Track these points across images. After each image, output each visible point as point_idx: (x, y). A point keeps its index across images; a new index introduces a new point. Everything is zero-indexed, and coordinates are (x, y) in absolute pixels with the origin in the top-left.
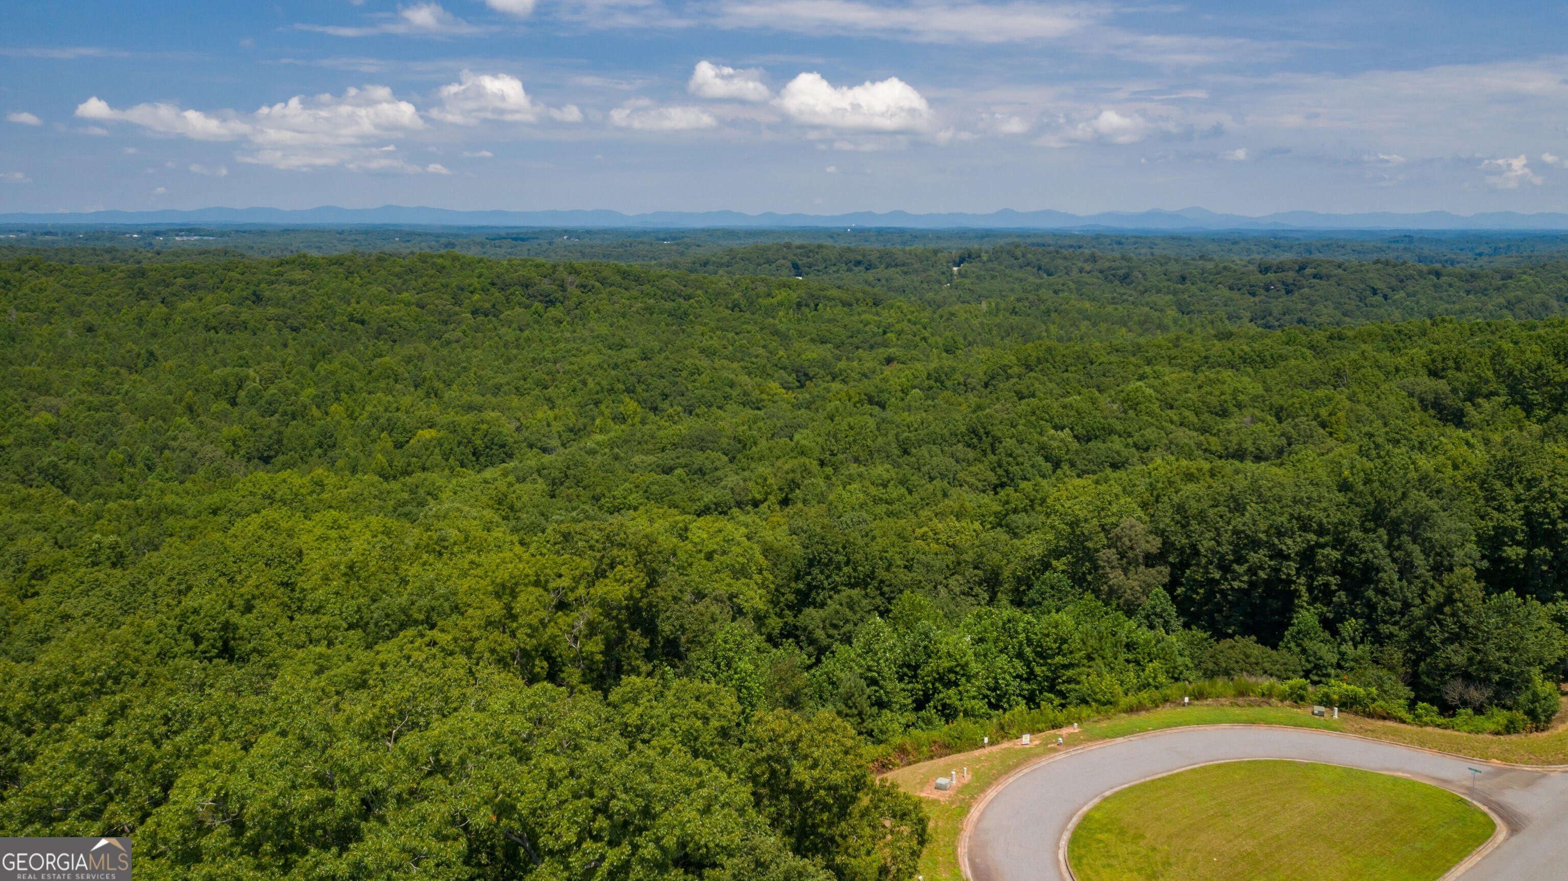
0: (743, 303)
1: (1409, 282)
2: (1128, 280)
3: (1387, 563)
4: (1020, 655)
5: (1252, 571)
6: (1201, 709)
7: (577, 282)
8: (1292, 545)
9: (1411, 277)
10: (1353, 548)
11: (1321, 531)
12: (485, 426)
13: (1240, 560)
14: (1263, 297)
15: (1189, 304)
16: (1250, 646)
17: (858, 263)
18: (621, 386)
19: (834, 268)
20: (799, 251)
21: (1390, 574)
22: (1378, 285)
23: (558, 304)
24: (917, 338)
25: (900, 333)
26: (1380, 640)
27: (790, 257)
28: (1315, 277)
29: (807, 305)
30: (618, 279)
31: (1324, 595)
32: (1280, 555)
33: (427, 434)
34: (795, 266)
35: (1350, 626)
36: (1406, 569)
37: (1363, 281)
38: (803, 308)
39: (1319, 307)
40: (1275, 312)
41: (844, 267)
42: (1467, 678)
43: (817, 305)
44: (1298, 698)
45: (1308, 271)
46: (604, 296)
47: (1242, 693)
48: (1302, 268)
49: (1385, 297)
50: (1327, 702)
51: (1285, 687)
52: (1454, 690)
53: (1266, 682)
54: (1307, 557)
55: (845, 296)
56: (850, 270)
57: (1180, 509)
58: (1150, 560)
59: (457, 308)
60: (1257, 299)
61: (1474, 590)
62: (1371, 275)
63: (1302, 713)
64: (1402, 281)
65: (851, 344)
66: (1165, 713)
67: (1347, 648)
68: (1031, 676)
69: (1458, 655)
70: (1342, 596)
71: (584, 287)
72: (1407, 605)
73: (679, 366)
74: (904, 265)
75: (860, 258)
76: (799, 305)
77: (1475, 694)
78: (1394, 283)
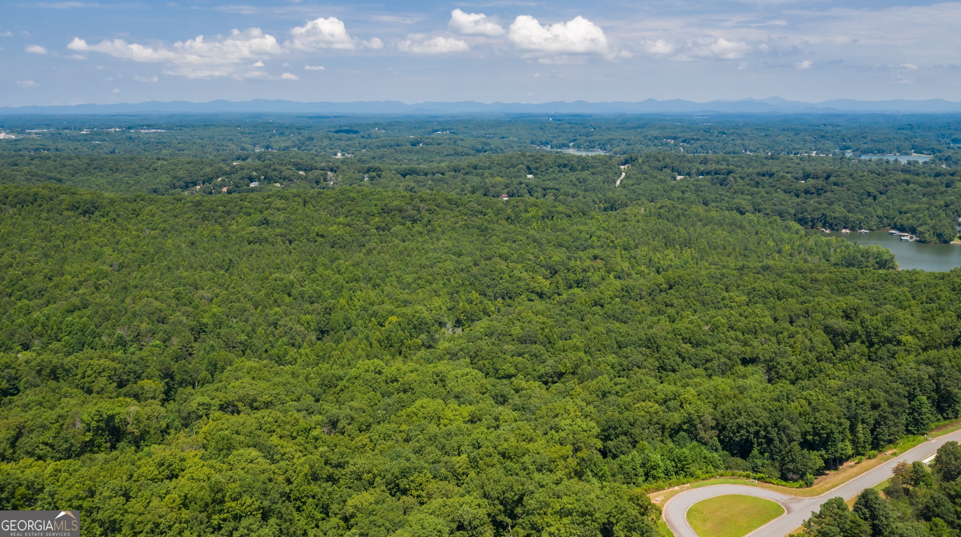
0: (513, 216)
1: (890, 187)
2: (725, 182)
3: (776, 439)
4: (674, 460)
5: (741, 436)
6: (722, 479)
7: (426, 208)
8: (752, 430)
9: (892, 184)
10: (768, 432)
11: (761, 427)
12: (418, 315)
13: (738, 432)
14: (803, 199)
15: (759, 204)
16: (739, 460)
17: (565, 166)
18: (467, 283)
19: (552, 170)
20: (530, 159)
21: (777, 442)
22: (871, 190)
23: (418, 222)
24: (609, 241)
25: (599, 237)
26: (773, 459)
27: (526, 163)
28: (835, 184)
29: (548, 218)
30: (446, 204)
31: (760, 444)
32: (748, 432)
33: (394, 319)
34: (529, 168)
35: (766, 454)
36: (781, 441)
37: (862, 187)
38: (546, 219)
39: (835, 206)
40: (809, 209)
41: (557, 169)
42: (794, 473)
43: (553, 217)
44: (748, 477)
45: (832, 179)
46: (441, 216)
47: (733, 475)
48: (828, 177)
49: (875, 198)
50: (755, 478)
51: (744, 474)
52: (790, 475)
53: (739, 472)
54: (757, 433)
55: (568, 211)
56: (560, 171)
57: (722, 412)
58: (712, 428)
59: (368, 226)
60: (799, 200)
61: (798, 448)
62: (868, 183)
63: (748, 481)
64: (886, 186)
65: (575, 246)
66: (712, 480)
67: (765, 461)
68: (676, 467)
69: (791, 466)
70: (765, 446)
71: (430, 210)
72: (781, 451)
73: (493, 269)
74: (592, 167)
75: (566, 162)
76: (543, 217)
77: (795, 477)
78: (882, 188)
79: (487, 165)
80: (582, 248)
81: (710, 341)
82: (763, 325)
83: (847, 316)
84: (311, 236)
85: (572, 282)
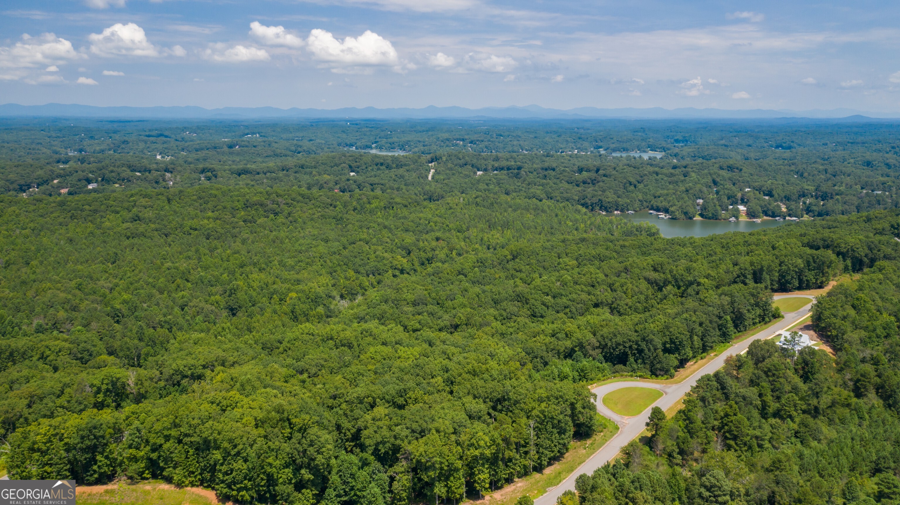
0: (359, 207)
1: (645, 177)
3: (646, 349)
4: (577, 371)
5: (620, 350)
6: (615, 379)
7: (284, 202)
8: (627, 345)
9: (646, 175)
10: (639, 345)
11: (633, 342)
12: (313, 290)
13: (617, 348)
14: (582, 188)
15: (551, 193)
16: (621, 366)
17: (382, 164)
18: (342, 263)
19: (371, 168)
20: (350, 158)
21: (646, 351)
22: (632, 180)
23: (280, 215)
24: (445, 226)
25: (435, 223)
26: (645, 364)
27: (347, 162)
28: (604, 176)
29: (389, 208)
30: (300, 198)
31: (634, 355)
32: (625, 347)
33: (293, 295)
34: (350, 167)
35: (640, 361)
36: (649, 350)
37: (625, 178)
38: (387, 209)
39: (607, 193)
40: (589, 196)
41: (376, 167)
42: (660, 370)
43: (393, 207)
44: (632, 376)
45: (601, 172)
46: (298, 209)
47: (622, 376)
48: (597, 171)
49: (635, 186)
50: (637, 376)
51: (629, 374)
52: (658, 372)
53: (626, 374)
54: (630, 347)
55: (404, 202)
56: (379, 169)
57: (602, 336)
58: (597, 348)
59: (236, 220)
60: (580, 189)
61: (661, 353)
62: (628, 174)
63: (632, 379)
64: (642, 177)
65: (418, 231)
66: (609, 380)
67: (639, 365)
68: (580, 375)
69: (658, 366)
70: (637, 355)
71: (287, 204)
72: (650, 357)
73: (360, 251)
74: (405, 165)
75: (382, 161)
76: (385, 208)
77: (662, 373)
78: (639, 178)
79: (313, 165)
80: (425, 231)
81: (564, 293)
82: (598, 280)
83: (655, 270)
84: (185, 229)
85: (424, 260)
